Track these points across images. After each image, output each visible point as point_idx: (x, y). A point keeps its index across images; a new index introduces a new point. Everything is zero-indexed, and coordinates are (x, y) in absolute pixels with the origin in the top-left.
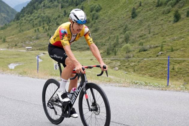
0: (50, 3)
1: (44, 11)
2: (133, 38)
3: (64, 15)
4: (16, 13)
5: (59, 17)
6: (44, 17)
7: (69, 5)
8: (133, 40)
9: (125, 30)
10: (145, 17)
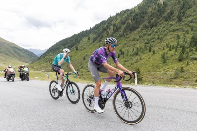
0: (52, 54)
1: (50, 57)
4: (38, 57)
6: (49, 59)
8: (84, 68)
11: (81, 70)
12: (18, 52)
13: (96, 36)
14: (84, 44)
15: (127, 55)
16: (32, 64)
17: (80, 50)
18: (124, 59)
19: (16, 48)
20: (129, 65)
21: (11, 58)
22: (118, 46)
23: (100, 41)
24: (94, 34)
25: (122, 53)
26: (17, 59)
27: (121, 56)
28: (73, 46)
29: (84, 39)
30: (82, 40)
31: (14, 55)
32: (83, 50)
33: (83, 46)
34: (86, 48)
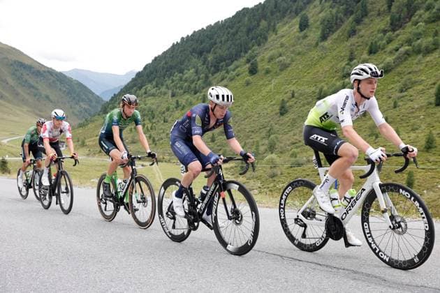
0: (154, 90)
1: (145, 101)
2: (282, 145)
3: (176, 108)
4: (103, 103)
5: (168, 109)
6: (145, 110)
7: (185, 92)
8: (281, 148)
9: (270, 133)
10: (301, 115)
11: (269, 156)
12: (32, 81)
13: (334, 11)
14: (282, 45)
16: (80, 130)
17: (268, 72)
19: (22, 65)
21: (8, 105)
23: (353, 33)
24: (327, 4)
26: (25, 109)
28: (237, 56)
29: (285, 28)
30: (275, 31)
31: (17, 94)
32: (278, 71)
33: (278, 57)
34: (289, 64)
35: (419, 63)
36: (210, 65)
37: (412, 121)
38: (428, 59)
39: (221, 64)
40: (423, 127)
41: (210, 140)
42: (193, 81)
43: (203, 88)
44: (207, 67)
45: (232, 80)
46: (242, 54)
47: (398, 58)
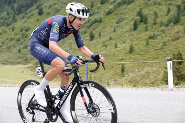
15: (155, 24)
17: (48, 14)
18: (147, 33)
20: (160, 46)
22: (133, 4)
25: (143, 20)
27: (141, 26)
28: (31, 5)
32: (54, 13)
33: (54, 6)
34: (60, 9)
35: (125, 9)
36: (16, 9)
37: (123, 38)
38: (129, 7)
39: (22, 9)
40: (128, 41)
41: (17, 52)
42: (6, 19)
43: (12, 23)
44: (14, 11)
45: (28, 18)
46: (34, 4)
47: (115, 6)
